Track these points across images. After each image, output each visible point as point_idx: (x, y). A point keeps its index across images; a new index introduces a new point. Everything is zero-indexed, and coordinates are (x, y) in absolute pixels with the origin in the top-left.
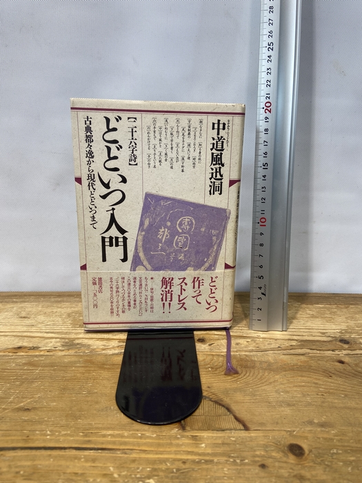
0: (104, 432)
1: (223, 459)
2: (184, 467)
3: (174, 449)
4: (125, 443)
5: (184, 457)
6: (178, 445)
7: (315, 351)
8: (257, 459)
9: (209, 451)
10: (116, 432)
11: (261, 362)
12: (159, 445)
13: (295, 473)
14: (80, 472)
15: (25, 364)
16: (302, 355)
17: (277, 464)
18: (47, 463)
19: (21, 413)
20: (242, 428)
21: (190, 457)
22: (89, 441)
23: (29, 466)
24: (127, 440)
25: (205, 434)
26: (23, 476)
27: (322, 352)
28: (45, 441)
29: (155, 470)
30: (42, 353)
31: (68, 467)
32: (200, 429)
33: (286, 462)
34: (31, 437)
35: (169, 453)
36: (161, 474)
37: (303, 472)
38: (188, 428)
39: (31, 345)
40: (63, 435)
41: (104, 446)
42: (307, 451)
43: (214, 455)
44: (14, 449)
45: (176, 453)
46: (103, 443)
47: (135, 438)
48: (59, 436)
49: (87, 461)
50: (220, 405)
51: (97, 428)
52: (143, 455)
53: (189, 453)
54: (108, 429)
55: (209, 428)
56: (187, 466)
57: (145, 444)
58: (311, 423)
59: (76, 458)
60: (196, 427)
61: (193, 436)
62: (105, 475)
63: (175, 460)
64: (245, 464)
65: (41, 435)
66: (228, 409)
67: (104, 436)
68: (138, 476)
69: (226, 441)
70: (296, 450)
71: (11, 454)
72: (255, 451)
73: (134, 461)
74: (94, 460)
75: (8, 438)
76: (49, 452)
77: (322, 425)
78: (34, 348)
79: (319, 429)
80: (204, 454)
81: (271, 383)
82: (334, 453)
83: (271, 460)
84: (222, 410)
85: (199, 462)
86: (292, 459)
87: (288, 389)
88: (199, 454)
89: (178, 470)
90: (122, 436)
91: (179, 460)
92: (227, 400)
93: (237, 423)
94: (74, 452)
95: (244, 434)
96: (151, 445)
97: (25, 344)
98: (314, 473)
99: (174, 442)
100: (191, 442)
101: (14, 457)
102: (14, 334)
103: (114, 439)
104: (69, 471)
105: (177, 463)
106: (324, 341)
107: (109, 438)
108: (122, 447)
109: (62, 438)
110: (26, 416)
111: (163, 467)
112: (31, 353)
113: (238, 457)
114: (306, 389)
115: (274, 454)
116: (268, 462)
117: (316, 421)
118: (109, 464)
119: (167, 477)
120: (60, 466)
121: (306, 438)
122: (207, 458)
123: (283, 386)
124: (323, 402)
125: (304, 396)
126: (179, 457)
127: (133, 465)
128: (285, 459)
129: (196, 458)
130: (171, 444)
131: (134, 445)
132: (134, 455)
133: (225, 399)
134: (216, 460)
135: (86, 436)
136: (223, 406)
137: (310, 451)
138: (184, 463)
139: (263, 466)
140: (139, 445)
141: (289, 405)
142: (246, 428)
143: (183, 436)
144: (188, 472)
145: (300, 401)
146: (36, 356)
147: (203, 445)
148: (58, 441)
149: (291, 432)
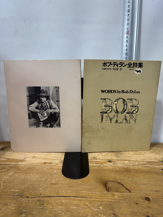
0: (82, 192)
1: (123, 201)
2: (111, 203)
3: (106, 198)
4: (90, 195)
5: (110, 200)
6: (107, 197)
7: (153, 166)
8: (135, 202)
9: (118, 199)
10: (86, 192)
11: (133, 169)
12: (101, 196)
13: (148, 206)
14: (77, 204)
15: (49, 169)
16: (148, 167)
17: (141, 203)
18: (66, 201)
19: (53, 185)
20: (129, 192)
21: (112, 200)
22: (78, 195)
23: (60, 202)
24: (90, 194)
25: (116, 193)
26: (59, 205)
27: (155, 166)
28: (63, 194)
29: (101, 204)
30: (54, 165)
31: (73, 202)
32: (114, 192)
33: (144, 203)
34: (58, 193)
35: (105, 199)
36: (103, 205)
37: (150, 206)
38: (110, 191)
39: (49, 162)
40: (69, 192)
41: (83, 196)
42: (151, 200)
43: (120, 200)
44: (54, 196)
45: (107, 199)
46: (82, 195)
47: (93, 194)
48: (67, 192)
49: (78, 201)
50: (120, 184)
51: (79, 190)
52: (97, 199)
53: (111, 199)
54: (83, 191)
55: (117, 191)
56: (112, 203)
57: (96, 196)
58: (152, 190)
59: (75, 200)
60: (113, 191)
61: (112, 194)
62: (85, 205)
63: (107, 201)
64: (131, 203)
65: (62, 192)
66: (123, 186)
67: (82, 193)
68: (96, 206)
69: (123, 196)
70: (148, 199)
71: (54, 198)
72: (134, 199)
73: (94, 201)
74: (81, 200)
75: (51, 193)
76: (66, 198)
77: (156, 191)
78: (50, 163)
79: (155, 193)
80: (117, 200)
81: (137, 177)
82: (161, 200)
83: (139, 202)
84: (121, 186)
85: (115, 202)
86: (146, 202)
87: (143, 179)
88: (115, 200)
89: (109, 204)
90: (89, 193)
91: (109, 201)
92: (122, 183)
93: (127, 190)
94: (74, 198)
95: (129, 194)
96: (99, 196)
97: (47, 162)
98: (154, 206)
99: (106, 196)
100: (112, 196)
101: (55, 199)
102: (42, 158)
103: (86, 194)
104: (73, 204)
105: (108, 202)
106: (156, 162)
107: (84, 194)
108: (89, 197)
109: (69, 193)
110: (55, 186)
111: (104, 203)
112: (50, 165)
113: (128, 201)
114: (150, 179)
115: (140, 200)
116: (138, 202)
117: (154, 190)
118: (86, 202)
119: (106, 206)
120: (70, 202)
121: (151, 195)
122: (118, 201)
123: (141, 178)
124: (156, 184)
125: (149, 181)
126: (108, 200)
127: (94, 202)
128: (144, 202)
129: (114, 201)
130: (105, 196)
131: (93, 196)
132: (94, 199)
133: (121, 182)
134: (121, 202)
135: (76, 193)
136: (121, 184)
137: (153, 200)
138: (110, 202)
139: (137, 204)
140: (94, 196)
141: (144, 184)
142: (130, 192)
143: (109, 194)
144: (112, 205)
145: (148, 183)
146: (52, 166)
147: (116, 197)
148: (68, 194)
149: (145, 194)
